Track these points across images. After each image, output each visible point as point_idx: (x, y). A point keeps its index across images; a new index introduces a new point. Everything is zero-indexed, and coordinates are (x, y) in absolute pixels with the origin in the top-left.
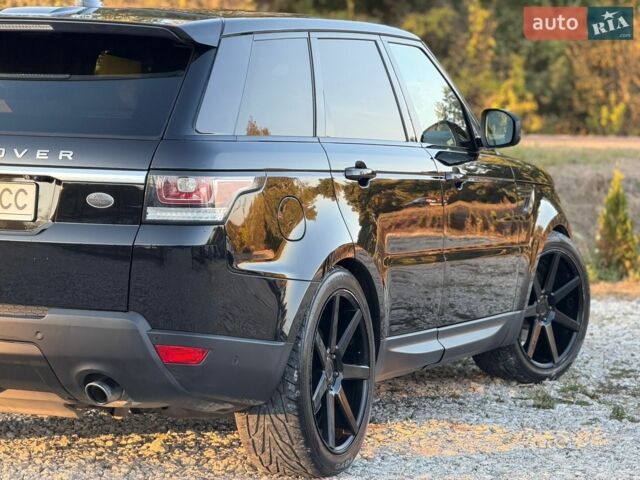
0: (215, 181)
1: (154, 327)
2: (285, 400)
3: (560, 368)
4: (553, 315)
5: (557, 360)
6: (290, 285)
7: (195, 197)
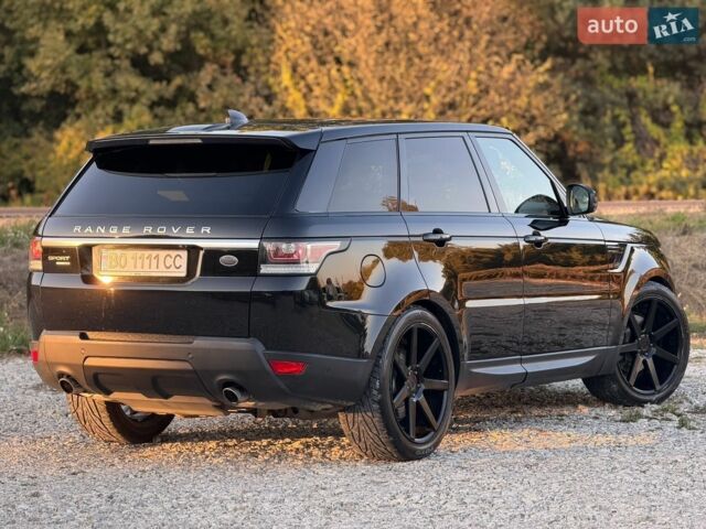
0: (309, 246)
1: (267, 349)
2: (371, 402)
3: (661, 394)
4: (654, 351)
5: (658, 387)
6: (369, 319)
7: (295, 257)
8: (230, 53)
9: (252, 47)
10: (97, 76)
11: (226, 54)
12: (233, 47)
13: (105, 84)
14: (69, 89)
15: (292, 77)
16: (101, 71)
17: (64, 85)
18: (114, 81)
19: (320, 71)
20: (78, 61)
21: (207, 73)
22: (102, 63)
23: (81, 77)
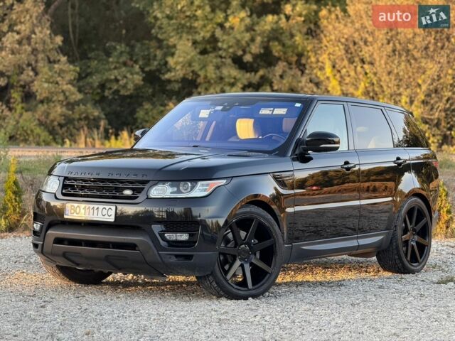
8: (294, 55)
9: (308, 52)
10: (211, 68)
11: (292, 56)
12: (296, 51)
13: (215, 74)
14: (194, 77)
15: (332, 71)
16: (214, 66)
17: (191, 74)
18: (221, 72)
19: (349, 67)
20: (199, 59)
21: (279, 68)
22: (214, 60)
23: (201, 69)
